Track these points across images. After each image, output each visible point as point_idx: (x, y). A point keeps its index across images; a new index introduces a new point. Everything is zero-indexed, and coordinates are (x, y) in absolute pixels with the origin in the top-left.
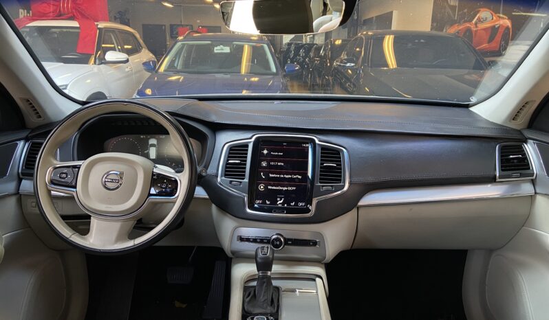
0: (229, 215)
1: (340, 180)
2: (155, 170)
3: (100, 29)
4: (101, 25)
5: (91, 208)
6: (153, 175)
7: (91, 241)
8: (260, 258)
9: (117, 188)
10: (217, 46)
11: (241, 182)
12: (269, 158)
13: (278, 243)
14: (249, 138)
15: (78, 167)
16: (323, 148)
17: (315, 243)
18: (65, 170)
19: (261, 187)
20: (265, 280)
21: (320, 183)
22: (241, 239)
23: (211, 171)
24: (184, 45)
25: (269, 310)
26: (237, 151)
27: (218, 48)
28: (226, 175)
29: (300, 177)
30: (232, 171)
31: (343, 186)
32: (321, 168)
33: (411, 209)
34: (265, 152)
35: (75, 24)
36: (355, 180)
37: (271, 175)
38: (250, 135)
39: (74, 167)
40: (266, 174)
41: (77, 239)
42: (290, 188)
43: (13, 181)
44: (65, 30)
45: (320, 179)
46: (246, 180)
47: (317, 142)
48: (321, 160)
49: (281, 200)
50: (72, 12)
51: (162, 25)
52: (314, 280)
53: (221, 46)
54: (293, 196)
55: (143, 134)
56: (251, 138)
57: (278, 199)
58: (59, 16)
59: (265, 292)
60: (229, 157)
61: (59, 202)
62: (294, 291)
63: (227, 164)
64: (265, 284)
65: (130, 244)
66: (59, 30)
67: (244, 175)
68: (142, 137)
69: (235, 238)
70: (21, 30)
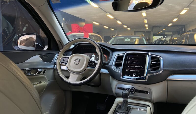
0: (115, 79)
1: (159, 69)
2: (90, 59)
3: (90, 35)
4: (90, 34)
5: (70, 70)
6: (89, 61)
7: (69, 80)
8: (124, 93)
9: (78, 64)
10: (125, 39)
11: (120, 68)
12: (131, 60)
13: (132, 90)
14: (124, 54)
15: (69, 58)
16: (152, 57)
17: (147, 92)
18: (65, 58)
19: (127, 70)
20: (125, 102)
21: (150, 69)
22: (119, 88)
23: (110, 64)
24: (115, 39)
25: (125, 111)
26: (120, 58)
27: (126, 39)
28: (115, 66)
29: (142, 67)
30: (117, 64)
31: (160, 71)
32: (151, 64)
33: (192, 84)
34: (130, 58)
35: (83, 34)
36: (165, 69)
37: (131, 66)
38: (124, 53)
39: (68, 58)
40: (129, 66)
41: (65, 79)
42: (138, 71)
43: (53, 65)
44: (80, 36)
45: (150, 68)
46: (122, 67)
47: (150, 54)
48: (151, 61)
49: (134, 75)
50: (83, 31)
51: (110, 36)
52: (147, 107)
53: (127, 39)
54: (139, 74)
55: (91, 53)
56: (125, 53)
57: (133, 75)
58: (79, 32)
59: (125, 106)
60: (117, 60)
61: (64, 72)
62: (137, 109)
63: (116, 62)
64: (125, 103)
65: (80, 82)
66: (78, 35)
67: (121, 66)
68: (90, 54)
69: (117, 88)
70: (68, 36)
